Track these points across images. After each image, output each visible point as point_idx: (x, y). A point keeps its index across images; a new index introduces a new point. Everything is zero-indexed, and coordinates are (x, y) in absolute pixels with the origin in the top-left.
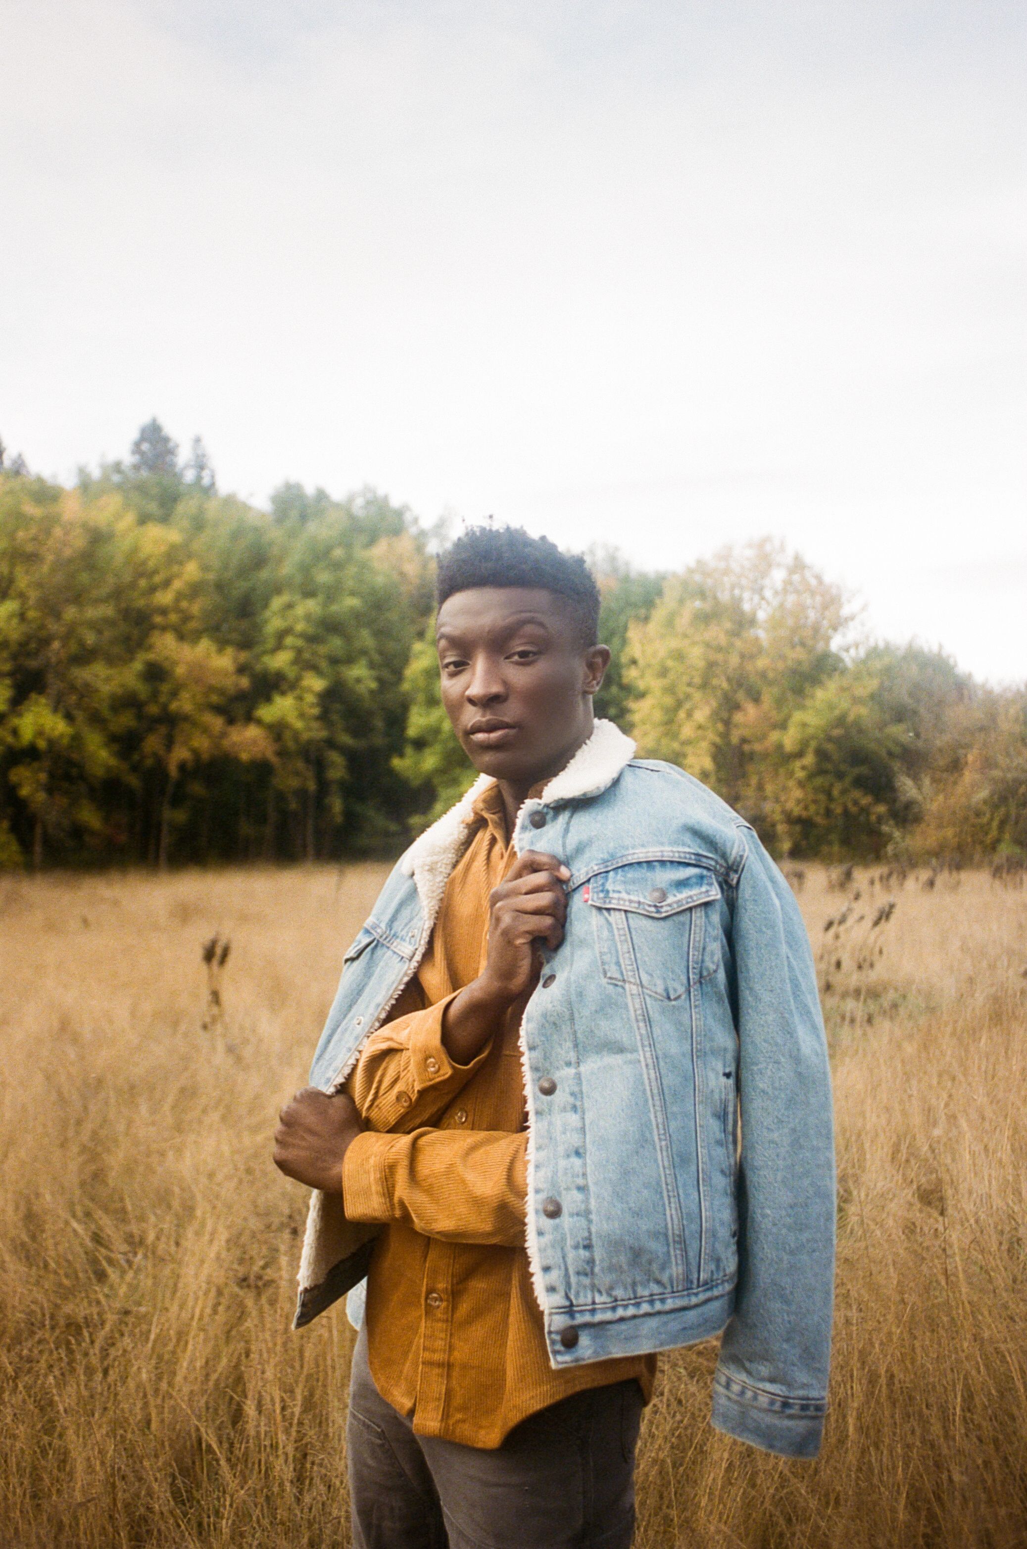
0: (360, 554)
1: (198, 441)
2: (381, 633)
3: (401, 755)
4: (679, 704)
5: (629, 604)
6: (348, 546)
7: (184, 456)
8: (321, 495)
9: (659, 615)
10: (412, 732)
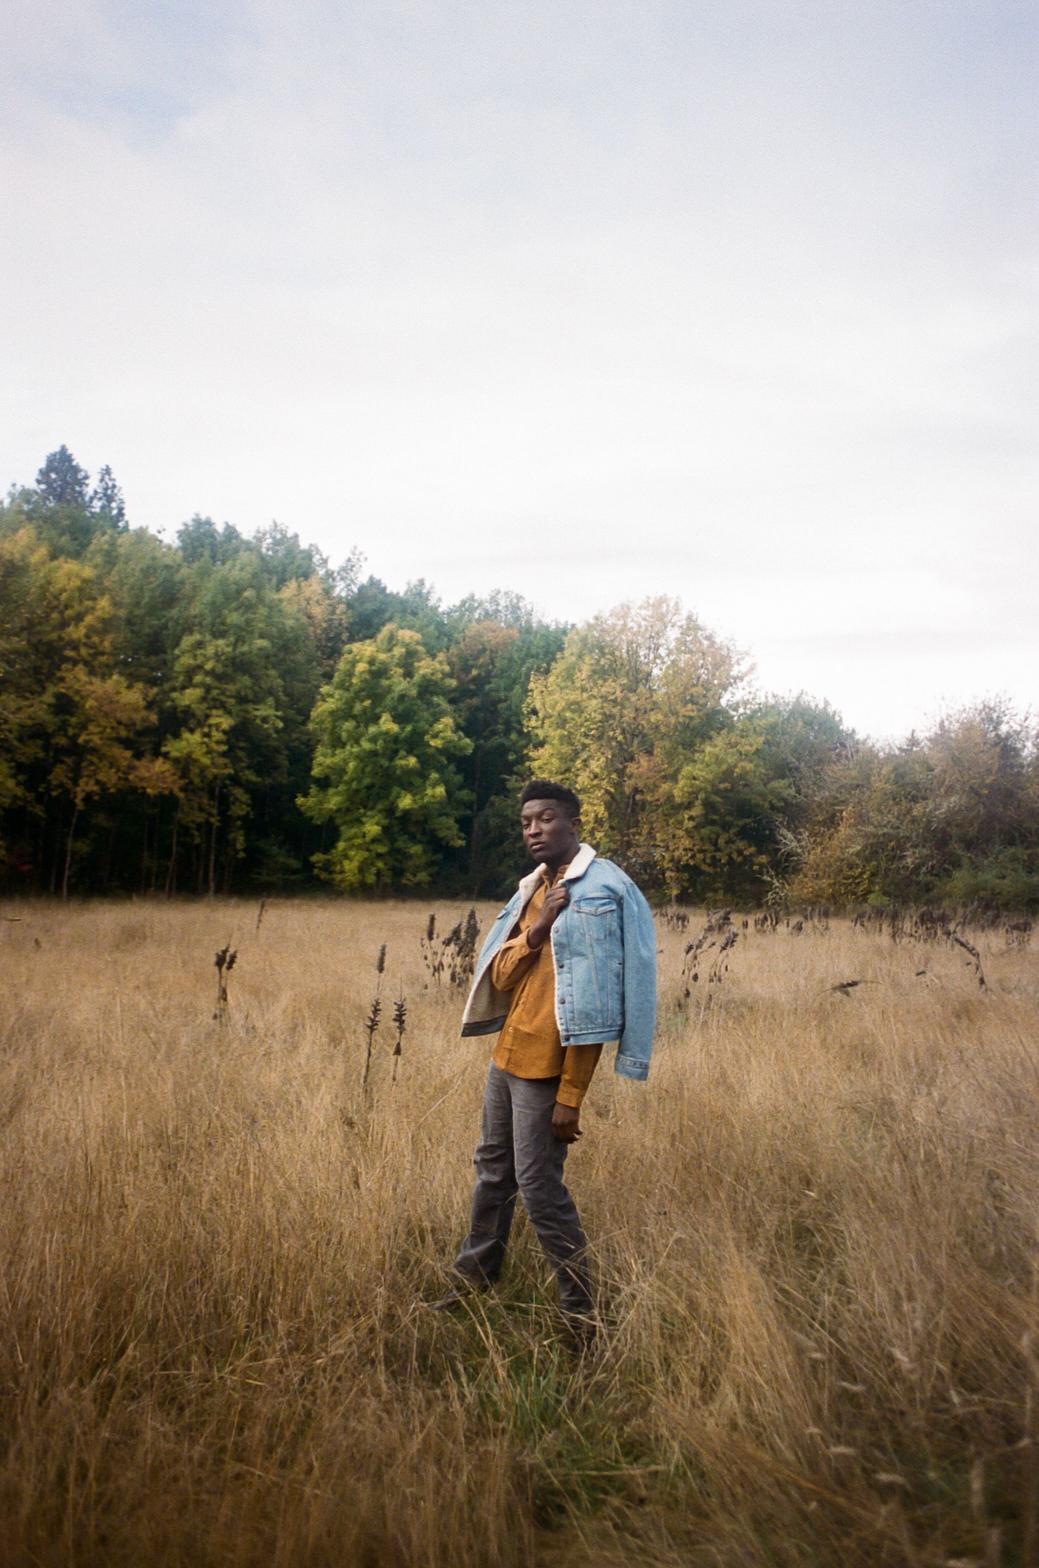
0: (271, 596)
1: (107, 471)
2: (288, 673)
3: (306, 795)
4: (576, 754)
5: (529, 655)
6: (259, 588)
7: (93, 485)
8: (231, 533)
9: (558, 668)
10: (316, 772)
